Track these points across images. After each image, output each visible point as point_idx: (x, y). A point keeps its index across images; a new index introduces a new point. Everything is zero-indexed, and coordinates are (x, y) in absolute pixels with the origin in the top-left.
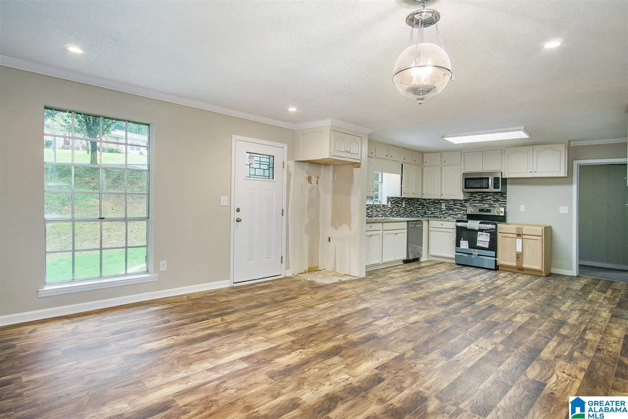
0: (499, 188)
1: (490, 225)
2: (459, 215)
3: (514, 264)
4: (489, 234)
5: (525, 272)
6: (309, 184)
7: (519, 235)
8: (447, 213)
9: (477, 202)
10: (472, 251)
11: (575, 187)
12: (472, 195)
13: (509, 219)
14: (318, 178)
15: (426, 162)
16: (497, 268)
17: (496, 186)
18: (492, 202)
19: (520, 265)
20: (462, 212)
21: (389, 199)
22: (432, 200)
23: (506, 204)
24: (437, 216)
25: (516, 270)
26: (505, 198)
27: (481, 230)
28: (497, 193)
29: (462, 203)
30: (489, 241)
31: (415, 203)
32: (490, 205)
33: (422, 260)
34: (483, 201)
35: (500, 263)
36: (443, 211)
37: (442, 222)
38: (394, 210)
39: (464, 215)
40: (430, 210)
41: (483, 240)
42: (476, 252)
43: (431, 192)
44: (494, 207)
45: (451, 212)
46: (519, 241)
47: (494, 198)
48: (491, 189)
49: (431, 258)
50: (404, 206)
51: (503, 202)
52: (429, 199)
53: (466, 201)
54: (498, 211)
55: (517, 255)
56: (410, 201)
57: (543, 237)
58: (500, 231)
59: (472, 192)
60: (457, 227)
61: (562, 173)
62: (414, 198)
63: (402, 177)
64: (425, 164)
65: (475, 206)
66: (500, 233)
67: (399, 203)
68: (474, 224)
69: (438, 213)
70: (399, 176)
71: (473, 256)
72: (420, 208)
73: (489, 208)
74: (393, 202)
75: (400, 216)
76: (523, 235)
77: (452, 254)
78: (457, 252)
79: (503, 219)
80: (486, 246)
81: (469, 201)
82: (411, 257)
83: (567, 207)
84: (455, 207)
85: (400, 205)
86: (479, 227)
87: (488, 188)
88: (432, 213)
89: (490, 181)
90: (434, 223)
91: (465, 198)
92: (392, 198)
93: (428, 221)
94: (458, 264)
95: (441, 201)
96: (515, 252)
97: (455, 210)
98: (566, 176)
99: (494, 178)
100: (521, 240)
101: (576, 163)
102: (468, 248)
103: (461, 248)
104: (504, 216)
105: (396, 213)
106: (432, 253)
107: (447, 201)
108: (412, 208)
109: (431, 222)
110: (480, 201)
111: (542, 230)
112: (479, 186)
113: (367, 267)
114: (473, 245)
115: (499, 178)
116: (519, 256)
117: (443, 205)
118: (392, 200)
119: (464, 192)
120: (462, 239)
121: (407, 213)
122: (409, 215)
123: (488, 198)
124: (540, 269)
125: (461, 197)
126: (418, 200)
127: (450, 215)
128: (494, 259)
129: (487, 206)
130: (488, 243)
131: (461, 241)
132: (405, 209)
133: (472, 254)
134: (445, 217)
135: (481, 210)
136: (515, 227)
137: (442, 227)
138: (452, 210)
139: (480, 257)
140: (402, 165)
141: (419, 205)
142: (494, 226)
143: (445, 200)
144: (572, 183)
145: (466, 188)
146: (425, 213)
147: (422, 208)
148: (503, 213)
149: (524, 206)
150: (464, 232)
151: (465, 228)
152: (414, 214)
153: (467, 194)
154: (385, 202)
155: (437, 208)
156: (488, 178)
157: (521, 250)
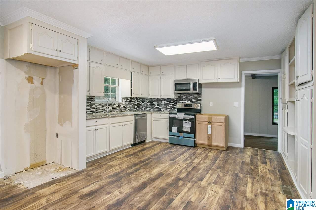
0: (197, 90)
1: (191, 116)
2: (173, 109)
3: (206, 142)
4: (190, 122)
5: (213, 148)
6: (30, 85)
7: (210, 123)
8: (165, 108)
9: (183, 100)
10: (180, 134)
11: (243, 89)
12: (180, 95)
13: (203, 111)
14: (43, 79)
15: (151, 73)
16: (195, 145)
17: (195, 89)
18: (193, 100)
19: (210, 143)
20: (174, 107)
21: (123, 99)
22: (155, 99)
23: (201, 101)
24: (159, 110)
25: (208, 147)
26: (201, 97)
27: (185, 120)
28: (196, 93)
29: (174, 101)
30: (190, 127)
31: (145, 101)
32: (192, 102)
33: (147, 141)
34: (187, 99)
35: (197, 142)
36: (162, 106)
37: (161, 114)
38: (128, 107)
39: (176, 108)
40: (154, 106)
41: (187, 126)
42: (182, 135)
43: (154, 94)
44: (194, 103)
45: (167, 107)
46: (209, 127)
47: (194, 97)
48: (192, 91)
49: (154, 140)
50: (136, 103)
51: (199, 99)
52: (154, 99)
53: (177, 99)
54: (196, 106)
55: (208, 136)
56: (141, 100)
57: (225, 124)
58: (198, 120)
59: (180, 93)
60: (170, 117)
61: (236, 80)
62: (144, 98)
63: (132, 82)
64: (150, 74)
65: (182, 103)
66: (197, 121)
67: (133, 102)
68: (180, 116)
69: (160, 108)
70: (129, 81)
71: (180, 138)
72: (149, 105)
73: (191, 104)
74: (127, 101)
75: (134, 110)
76: (212, 122)
77: (167, 137)
78: (170, 135)
79: (199, 111)
80: (189, 130)
81: (179, 99)
82: (137, 142)
83: (238, 103)
84: (170, 103)
85: (133, 103)
86: (184, 117)
87: (190, 90)
88: (156, 107)
89: (191, 85)
90: (156, 115)
91: (176, 97)
92: (127, 98)
93: (152, 113)
94: (170, 144)
95: (161, 100)
96: (207, 134)
97: (170, 105)
98: (238, 81)
99: (194, 83)
100: (211, 126)
101: (244, 73)
102: (177, 132)
103: (172, 132)
104: (200, 109)
105: (130, 109)
106: (154, 136)
107: (165, 99)
108: (143, 105)
109: (153, 114)
110: (186, 99)
111: (224, 118)
112: (184, 89)
113: (87, 158)
114: (180, 130)
115: (197, 83)
116: (209, 137)
117: (163, 102)
118: (126, 99)
119: (175, 93)
120: (173, 126)
121: (139, 108)
122: (141, 109)
123: (190, 97)
124: (223, 145)
125: (173, 96)
126: (147, 99)
127: (167, 108)
128: (193, 139)
129: (189, 102)
130: (190, 128)
131: (172, 127)
132: (137, 105)
133: (179, 136)
134: (163, 110)
135: (185, 105)
136: (207, 116)
137: (160, 117)
138: (168, 105)
139: (185, 138)
140: (132, 73)
141: (147, 102)
142: (193, 117)
143: (164, 99)
144: (241, 87)
145: (176, 90)
146: (152, 108)
147: (150, 104)
148: (199, 107)
149: (212, 102)
150: (175, 121)
151: (175, 118)
152: (145, 108)
153: (178, 94)
154: (120, 101)
155: (159, 104)
156: (190, 83)
157: (211, 133)
